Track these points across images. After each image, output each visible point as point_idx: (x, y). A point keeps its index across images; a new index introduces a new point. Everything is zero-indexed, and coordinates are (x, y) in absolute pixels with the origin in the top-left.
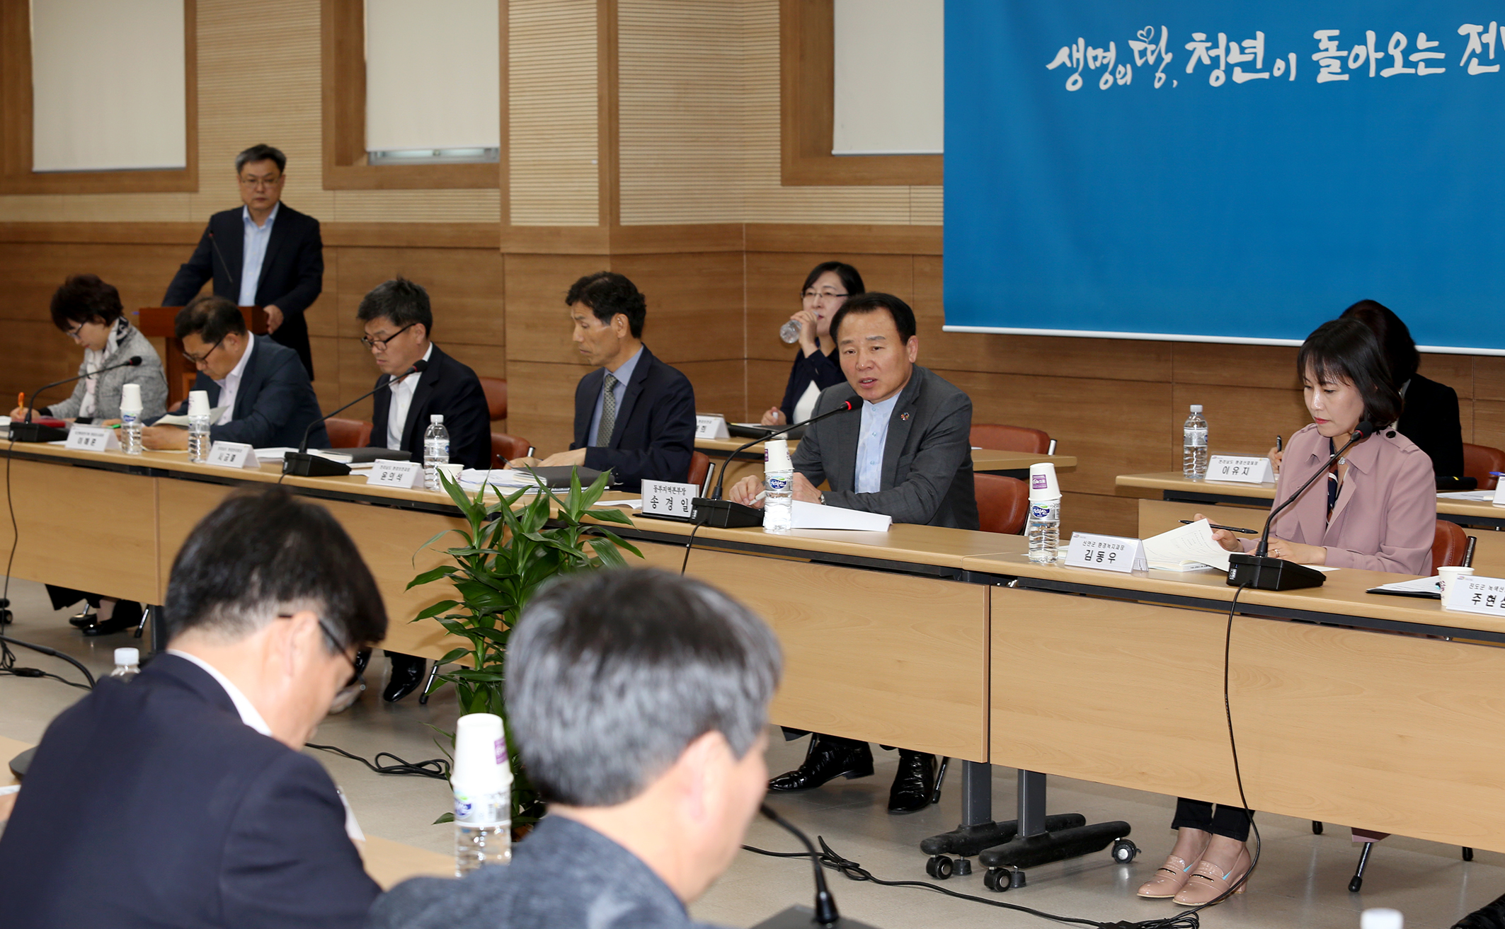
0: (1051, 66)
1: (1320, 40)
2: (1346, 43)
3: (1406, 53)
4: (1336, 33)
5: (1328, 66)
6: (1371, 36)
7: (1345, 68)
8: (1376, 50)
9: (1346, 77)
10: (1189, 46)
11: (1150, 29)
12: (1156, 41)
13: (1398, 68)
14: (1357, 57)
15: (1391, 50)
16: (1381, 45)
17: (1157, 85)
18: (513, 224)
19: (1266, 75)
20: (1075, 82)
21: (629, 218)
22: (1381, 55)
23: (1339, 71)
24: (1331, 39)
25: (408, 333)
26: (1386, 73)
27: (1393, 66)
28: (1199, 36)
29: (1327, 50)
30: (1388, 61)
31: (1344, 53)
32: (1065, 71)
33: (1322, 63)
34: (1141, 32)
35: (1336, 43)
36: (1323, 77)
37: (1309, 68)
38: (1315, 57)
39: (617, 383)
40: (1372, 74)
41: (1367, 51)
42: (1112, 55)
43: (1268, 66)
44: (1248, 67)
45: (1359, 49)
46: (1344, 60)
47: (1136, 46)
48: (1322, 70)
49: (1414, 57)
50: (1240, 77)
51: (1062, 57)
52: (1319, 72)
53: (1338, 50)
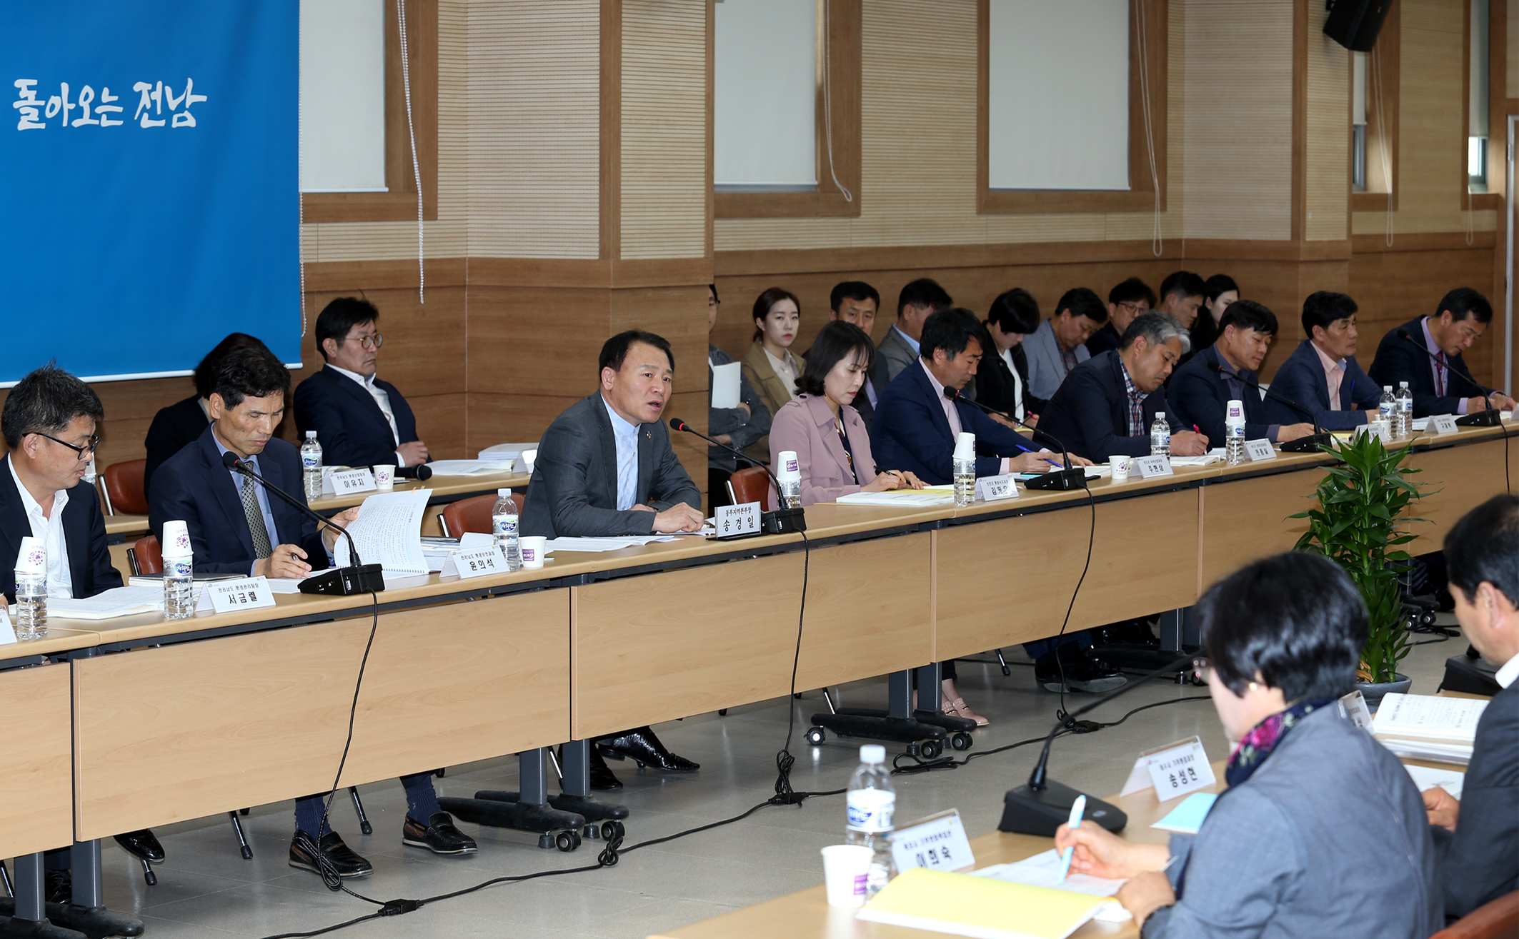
1: (20, 89)
2: (44, 92)
3: (94, 105)
4: (34, 82)
5: (28, 114)
6: (65, 87)
7: (42, 118)
8: (69, 102)
9: (42, 126)
13: (86, 120)
14: (53, 107)
15: (81, 103)
16: (73, 97)
22: (72, 106)
23: (37, 119)
24: (30, 88)
26: (77, 123)
27: (82, 117)
29: (26, 99)
30: (77, 113)
31: (42, 103)
33: (23, 111)
35: (35, 92)
36: (23, 125)
37: (10, 115)
38: (16, 105)
40: (65, 124)
41: (60, 102)
45: (54, 100)
46: (41, 110)
48: (22, 117)
49: (99, 110)
52: (20, 120)
53: (36, 99)
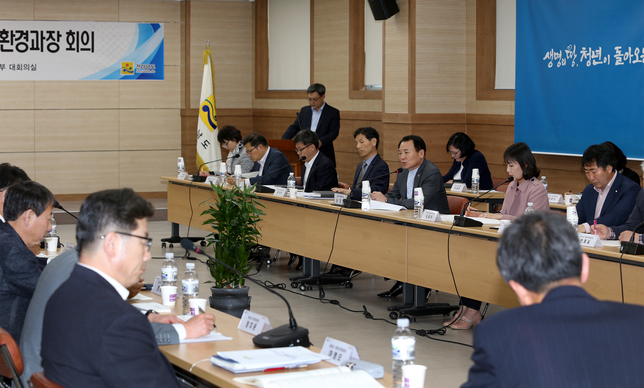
0: (544, 59)
1: (616, 50)
2: (623, 51)
3: (639, 55)
4: (620, 47)
5: (618, 59)
6: (630, 48)
7: (623, 61)
8: (631, 54)
9: (623, 63)
10: (581, 52)
11: (571, 46)
12: (572, 50)
13: (637, 61)
14: (626, 56)
15: (635, 54)
16: (633, 53)
17: (573, 66)
18: (386, 112)
19: (601, 63)
20: (551, 64)
21: (418, 111)
22: (632, 56)
23: (621, 61)
24: (619, 50)
25: (309, 147)
26: (634, 62)
27: (636, 60)
28: (584, 48)
29: (618, 54)
30: (634, 58)
31: (623, 55)
32: (548, 60)
33: (617, 58)
34: (568, 47)
35: (621, 51)
36: (617, 63)
37: (613, 60)
38: (615, 56)
39: (366, 165)
40: (630, 62)
41: (628, 54)
42: (560, 55)
43: (602, 60)
44: (597, 59)
45: (627, 54)
46: (622, 57)
47: (567, 52)
48: (617, 61)
49: (642, 57)
50: (595, 63)
51: (547, 56)
52: (616, 61)
53: (621, 54)
